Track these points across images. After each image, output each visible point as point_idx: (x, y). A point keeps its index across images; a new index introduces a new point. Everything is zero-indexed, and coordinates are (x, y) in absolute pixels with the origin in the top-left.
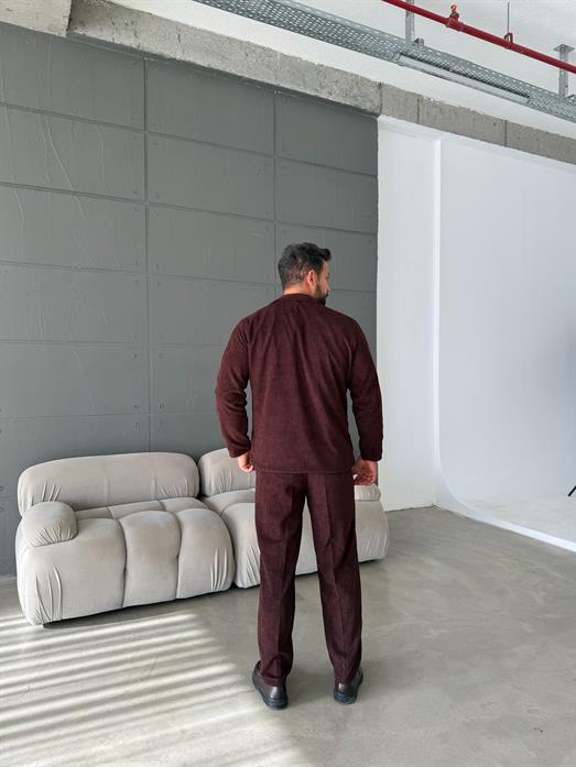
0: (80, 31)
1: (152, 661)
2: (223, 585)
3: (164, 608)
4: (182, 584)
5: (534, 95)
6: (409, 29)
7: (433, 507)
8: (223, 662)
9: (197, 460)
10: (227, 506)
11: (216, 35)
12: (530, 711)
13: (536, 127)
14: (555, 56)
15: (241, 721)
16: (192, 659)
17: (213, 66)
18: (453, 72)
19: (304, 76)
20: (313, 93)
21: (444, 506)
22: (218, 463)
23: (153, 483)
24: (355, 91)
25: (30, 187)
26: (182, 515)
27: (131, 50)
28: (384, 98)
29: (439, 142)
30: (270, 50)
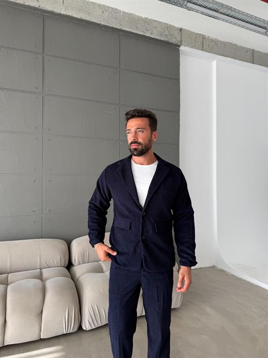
2: (73, 328)
4: (44, 330)
7: (214, 267)
10: (81, 275)
18: (220, 13)
19: (137, 24)
20: (142, 33)
21: (220, 267)
22: (80, 245)
23: (39, 258)
24: (166, 32)
27: (35, 9)
28: (183, 36)
29: (215, 62)
30: (117, 9)
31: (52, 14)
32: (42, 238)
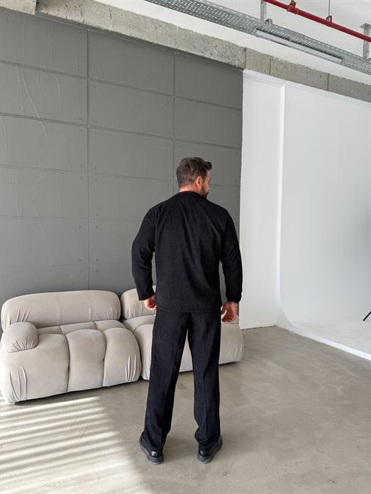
0: (44, 11)
2: (134, 378)
3: (94, 393)
4: (106, 377)
5: (346, 57)
6: (263, 12)
7: (275, 326)
9: (120, 296)
10: (139, 326)
11: (136, 15)
12: (327, 468)
13: (348, 78)
14: (361, 31)
17: (133, 35)
18: (292, 41)
19: (194, 43)
20: (200, 54)
21: (282, 326)
22: (131, 297)
23: (90, 310)
24: (228, 53)
25: (9, 115)
26: (107, 332)
27: (78, 24)
28: (248, 58)
29: (284, 87)
30: (172, 25)
31: (98, 30)
32: (89, 289)
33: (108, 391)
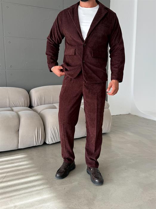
1: (5, 175)
3: (13, 153)
4: (21, 142)
7: (129, 114)
8: (37, 175)
9: (29, 92)
10: (42, 110)
15: (44, 201)
16: (23, 174)
22: (38, 92)
23: (8, 100)
26: (20, 113)
32: (7, 87)
33: (22, 151)
